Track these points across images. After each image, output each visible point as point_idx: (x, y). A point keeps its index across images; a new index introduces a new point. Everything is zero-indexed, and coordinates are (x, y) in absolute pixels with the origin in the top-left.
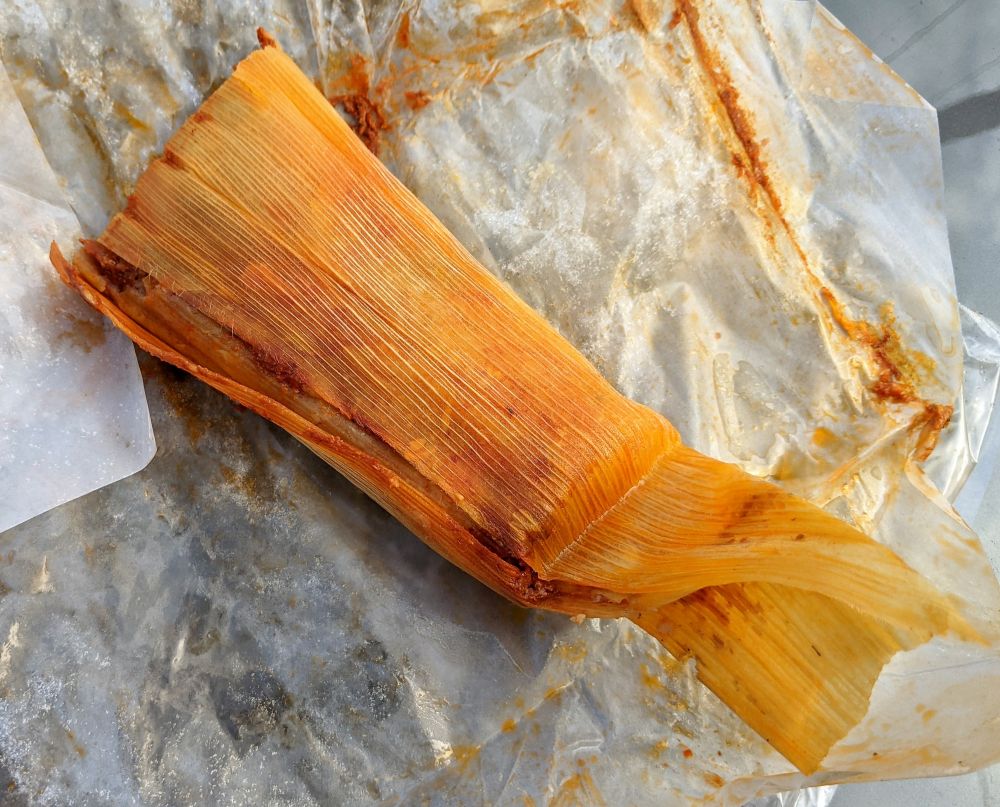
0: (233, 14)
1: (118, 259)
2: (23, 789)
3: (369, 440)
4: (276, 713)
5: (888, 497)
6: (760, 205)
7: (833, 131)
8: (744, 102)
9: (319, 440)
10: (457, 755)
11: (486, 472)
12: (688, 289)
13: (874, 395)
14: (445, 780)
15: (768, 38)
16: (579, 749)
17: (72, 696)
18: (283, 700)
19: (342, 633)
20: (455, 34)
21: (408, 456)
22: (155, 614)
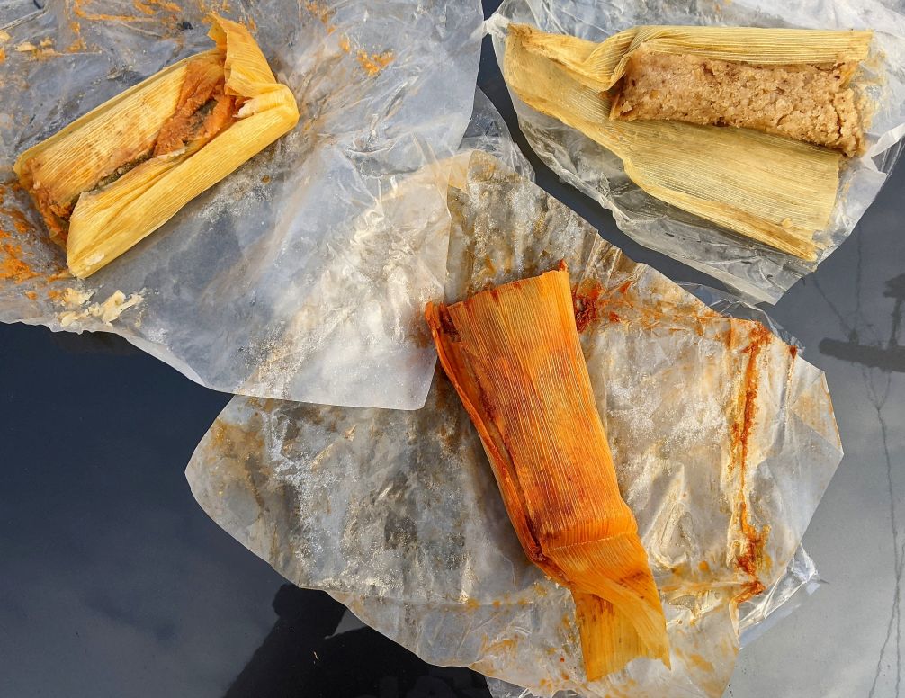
0: (557, 243)
1: (451, 320)
2: (301, 513)
3: (507, 456)
4: (408, 541)
5: (716, 609)
6: (735, 451)
7: (794, 436)
8: (758, 401)
9: (488, 444)
10: (469, 602)
11: (546, 497)
12: (683, 467)
13: (737, 562)
14: (458, 609)
15: (788, 378)
16: (517, 630)
17: (337, 487)
18: (414, 537)
19: (451, 525)
20: (645, 301)
21: (519, 473)
22: (384, 472)
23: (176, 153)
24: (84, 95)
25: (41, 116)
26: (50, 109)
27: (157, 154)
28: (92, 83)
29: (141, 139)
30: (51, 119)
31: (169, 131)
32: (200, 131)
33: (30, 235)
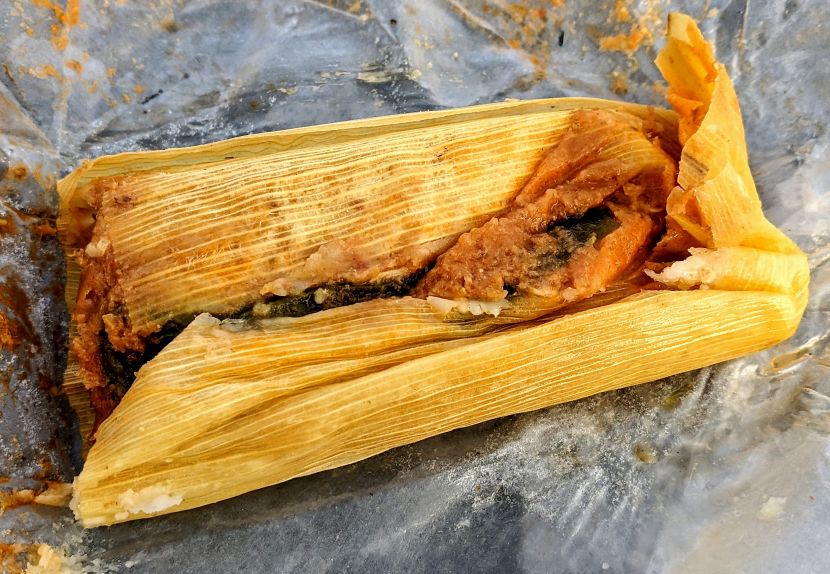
23: (477, 309)
24: (291, 91)
25: (173, 99)
26: (200, 92)
27: (427, 290)
28: (319, 73)
29: (404, 239)
30: (192, 112)
31: (479, 247)
32: (557, 277)
33: (18, 361)
